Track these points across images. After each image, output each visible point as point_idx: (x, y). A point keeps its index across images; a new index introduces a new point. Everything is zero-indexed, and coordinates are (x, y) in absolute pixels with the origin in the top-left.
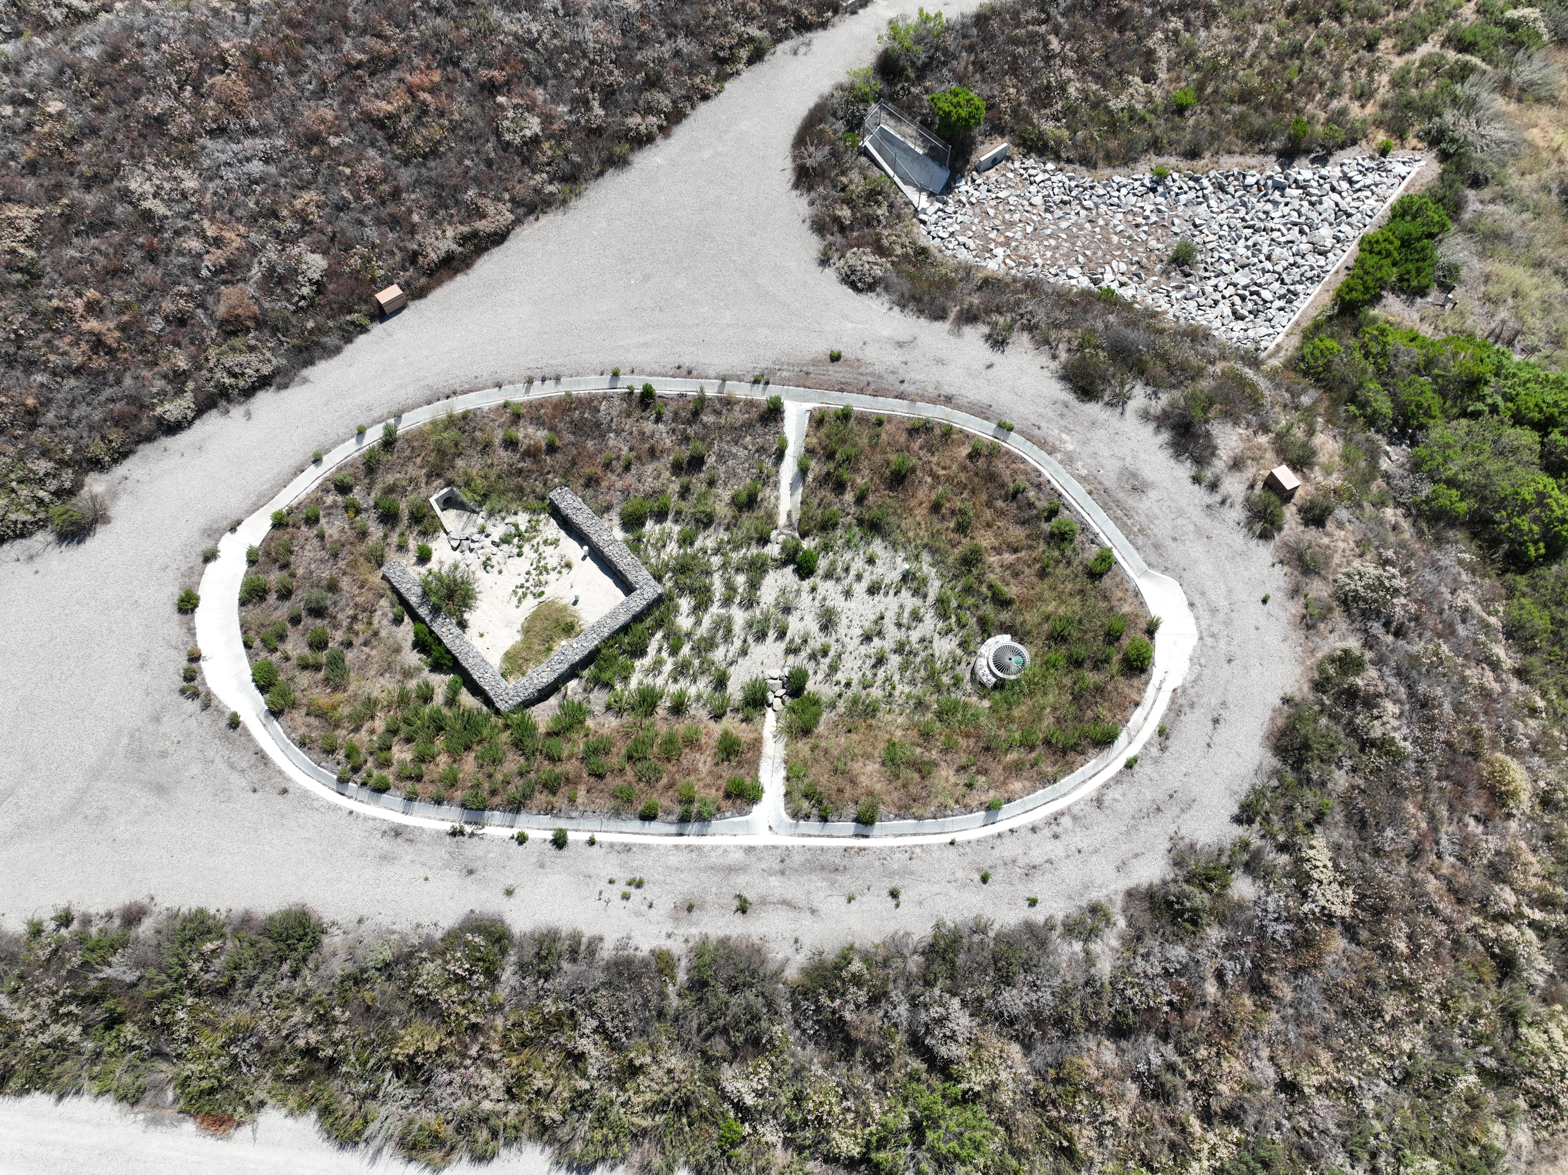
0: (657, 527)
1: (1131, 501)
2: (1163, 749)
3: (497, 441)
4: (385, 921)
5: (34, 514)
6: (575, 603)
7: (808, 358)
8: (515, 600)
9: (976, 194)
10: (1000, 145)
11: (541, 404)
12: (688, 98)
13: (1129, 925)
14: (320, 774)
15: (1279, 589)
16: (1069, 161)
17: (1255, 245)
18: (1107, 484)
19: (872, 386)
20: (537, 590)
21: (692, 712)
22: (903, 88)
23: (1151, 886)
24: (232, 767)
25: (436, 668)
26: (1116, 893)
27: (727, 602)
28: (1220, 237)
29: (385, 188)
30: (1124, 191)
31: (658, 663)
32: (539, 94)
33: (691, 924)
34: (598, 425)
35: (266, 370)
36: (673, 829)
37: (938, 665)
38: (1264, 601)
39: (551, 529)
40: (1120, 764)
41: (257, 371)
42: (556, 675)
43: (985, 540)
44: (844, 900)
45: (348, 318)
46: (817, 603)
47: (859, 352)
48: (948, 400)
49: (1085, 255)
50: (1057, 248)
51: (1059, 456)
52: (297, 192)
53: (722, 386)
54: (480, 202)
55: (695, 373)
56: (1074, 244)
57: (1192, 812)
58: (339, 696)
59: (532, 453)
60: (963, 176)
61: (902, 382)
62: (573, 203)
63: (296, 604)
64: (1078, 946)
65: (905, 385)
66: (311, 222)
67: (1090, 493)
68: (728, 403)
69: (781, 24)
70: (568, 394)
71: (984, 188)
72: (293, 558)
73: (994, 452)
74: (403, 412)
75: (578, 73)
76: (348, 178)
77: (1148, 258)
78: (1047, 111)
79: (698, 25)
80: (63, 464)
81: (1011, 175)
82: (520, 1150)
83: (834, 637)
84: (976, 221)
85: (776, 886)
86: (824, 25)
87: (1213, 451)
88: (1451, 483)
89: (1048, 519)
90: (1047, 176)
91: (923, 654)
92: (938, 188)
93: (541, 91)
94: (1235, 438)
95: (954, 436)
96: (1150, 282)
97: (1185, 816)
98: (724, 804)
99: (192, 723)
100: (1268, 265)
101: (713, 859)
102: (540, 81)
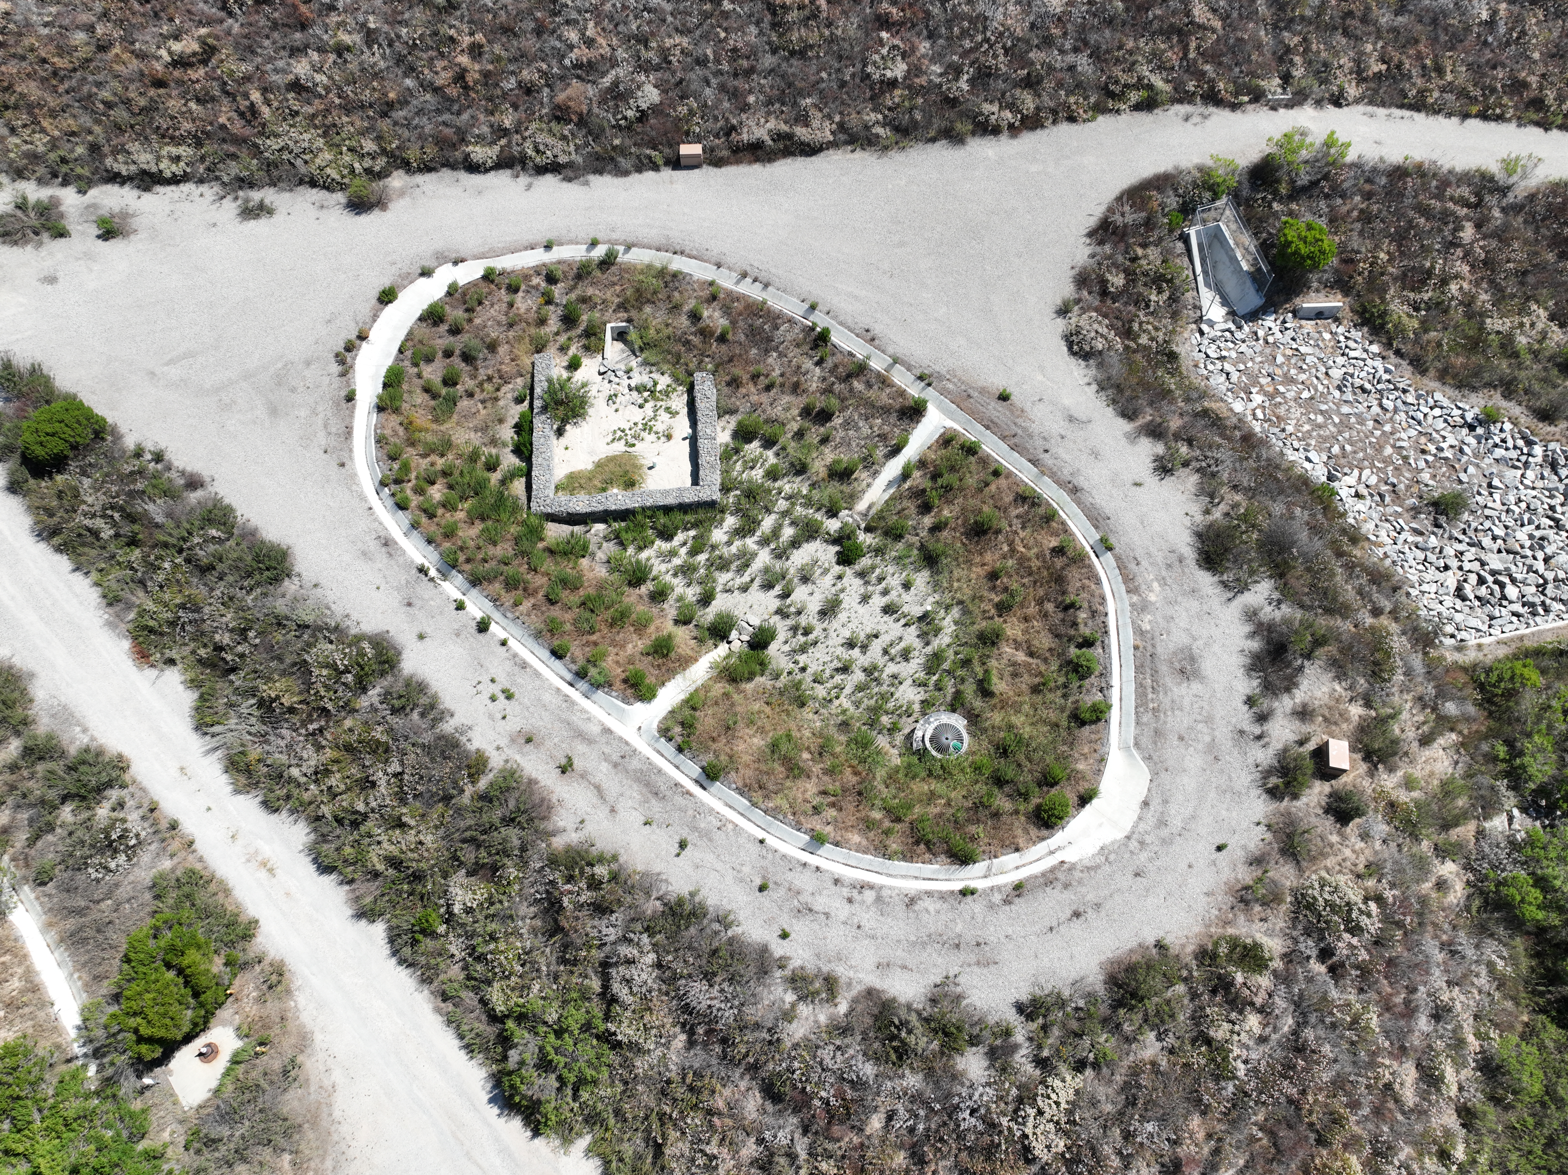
0: (759, 450)
1: (1169, 680)
2: (1007, 902)
3: (686, 308)
4: (331, 596)
5: (343, 177)
6: (650, 468)
7: (981, 384)
8: (611, 437)
9: (1279, 335)
10: (1335, 302)
11: (738, 298)
12: (1054, 112)
13: (846, 1016)
14: (374, 469)
15: (1244, 847)
16: (1398, 353)
17: (1542, 538)
18: (1160, 650)
19: (1016, 440)
20: (632, 441)
21: (665, 606)
22: (1263, 199)
23: (894, 1000)
24: (325, 426)
25: (518, 451)
26: (860, 982)
27: (764, 542)
28: (1508, 511)
29: (745, 63)
30: (1437, 412)
31: (673, 553)
32: (924, 47)
33: (520, 752)
34: (770, 340)
35: (563, 159)
36: (569, 676)
37: (891, 705)
38: (1219, 848)
39: (679, 402)
40: (958, 886)
41: (555, 156)
42: (589, 510)
43: (1013, 628)
44: (642, 819)
45: (648, 152)
46: (833, 590)
47: (1029, 404)
48: (1074, 491)
49: (1343, 448)
50: (1320, 426)
51: (1135, 598)
52: (673, 33)
53: (891, 366)
54: (812, 112)
55: (877, 342)
56: (1340, 432)
57: (985, 971)
58: (434, 426)
59: (705, 333)
60: (1276, 312)
61: (1046, 451)
62: (892, 153)
63: (458, 343)
64: (790, 997)
65: (1047, 455)
66: (670, 62)
67: (1136, 648)
68: (884, 381)
69: (1191, 86)
70: (764, 303)
71: (1290, 333)
72: (479, 309)
73: (1080, 559)
74: (634, 245)
75: (967, 44)
76: (720, 41)
77: (1408, 487)
78: (1412, 295)
79: (1108, 52)
80: (384, 152)
81: (1327, 336)
82: (296, 821)
83: (825, 625)
84: (1259, 359)
85: (602, 772)
86: (1234, 107)
87: (1290, 686)
88: (1542, 883)
89: (1080, 646)
90: (1365, 356)
91: (885, 688)
92: (1242, 310)
93: (928, 45)
94: (1325, 689)
95: (1054, 524)
96: (1390, 510)
97: (976, 969)
98: (618, 684)
99: (326, 380)
100: (1540, 566)
101: (575, 719)
102: (932, 36)
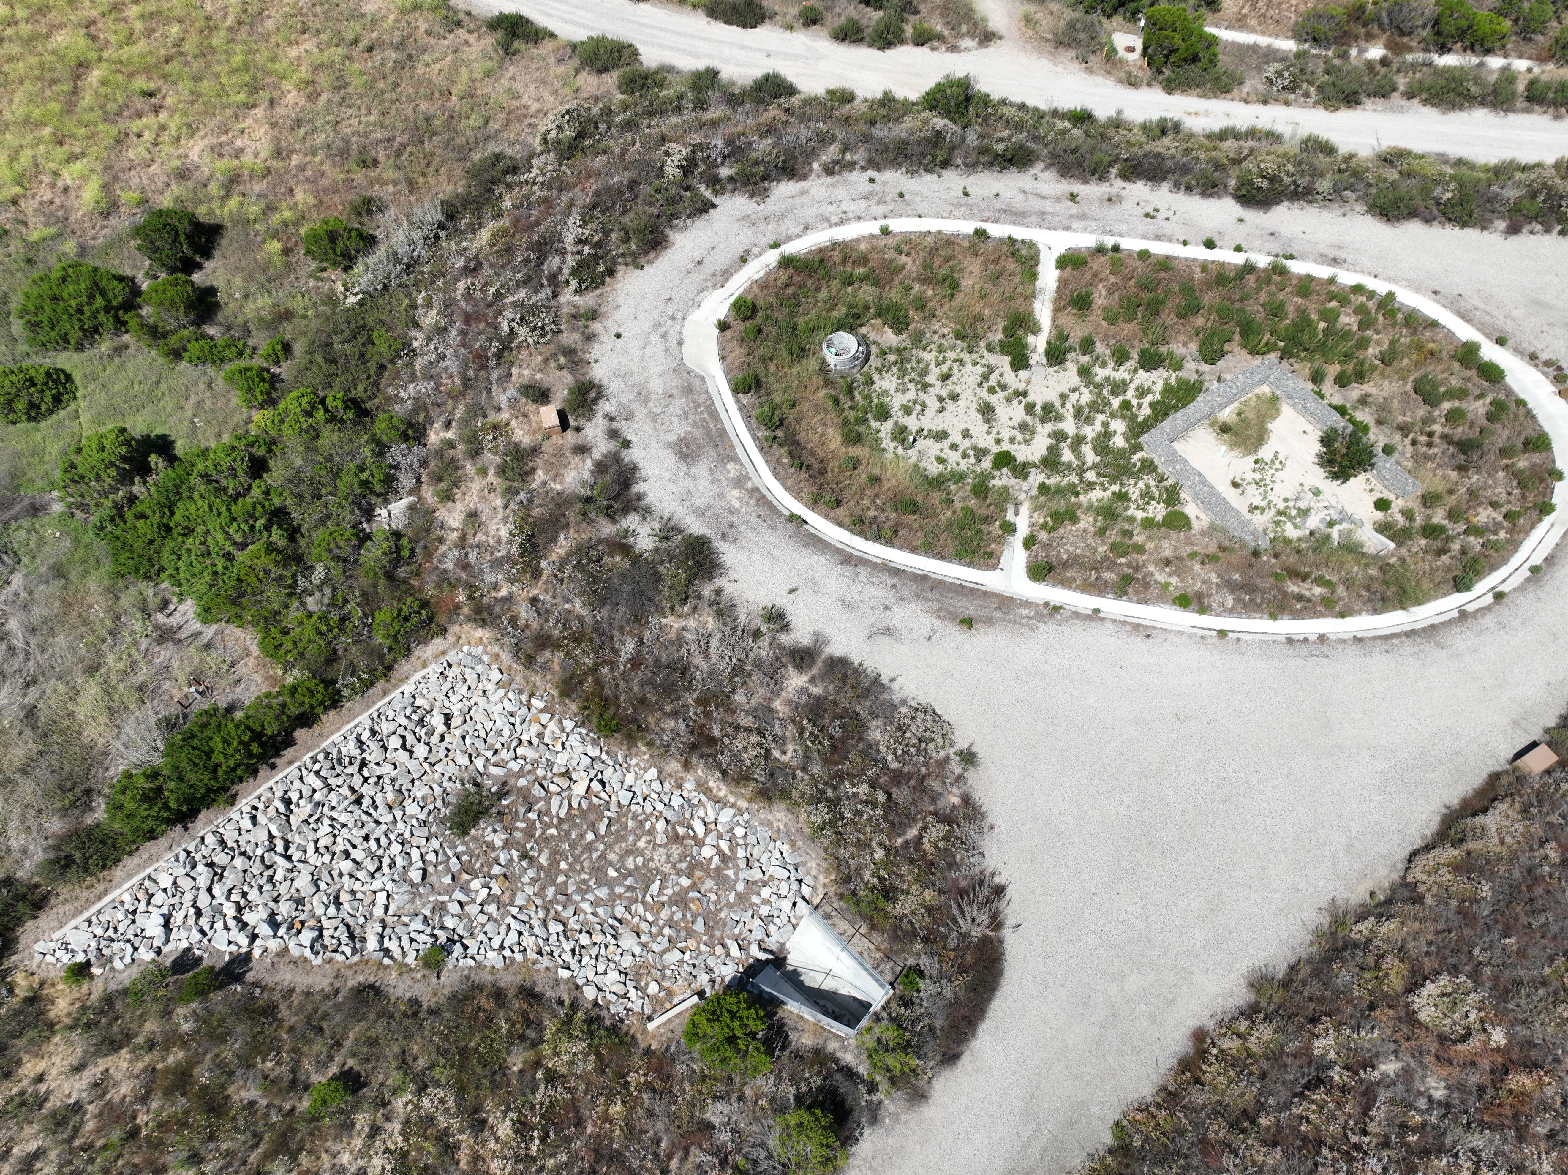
1: (696, 433)
3: (1341, 586)
4: (1326, 213)
6: (1224, 451)
8: (1281, 459)
11: (1303, 614)
13: (811, 163)
14: (1410, 302)
15: (602, 343)
16: (557, 1000)
18: (712, 453)
20: (1261, 465)
21: (1108, 350)
23: (789, 180)
26: (813, 180)
27: (1079, 439)
31: (1139, 396)
33: (1108, 192)
36: (1123, 246)
38: (619, 335)
40: (783, 247)
44: (1002, 196)
46: (996, 428)
48: (847, 559)
49: (595, 833)
50: (628, 851)
51: (749, 485)
58: (1417, 374)
59: (1299, 576)
60: (727, 985)
63: (1491, 446)
64: (848, 157)
67: (732, 446)
70: (1273, 619)
72: (1514, 481)
82: (1204, 132)
83: (982, 401)
85: (1048, 206)
87: (596, 469)
90: (599, 979)
98: (1087, 257)
99: (1539, 344)
101: (1094, 225)
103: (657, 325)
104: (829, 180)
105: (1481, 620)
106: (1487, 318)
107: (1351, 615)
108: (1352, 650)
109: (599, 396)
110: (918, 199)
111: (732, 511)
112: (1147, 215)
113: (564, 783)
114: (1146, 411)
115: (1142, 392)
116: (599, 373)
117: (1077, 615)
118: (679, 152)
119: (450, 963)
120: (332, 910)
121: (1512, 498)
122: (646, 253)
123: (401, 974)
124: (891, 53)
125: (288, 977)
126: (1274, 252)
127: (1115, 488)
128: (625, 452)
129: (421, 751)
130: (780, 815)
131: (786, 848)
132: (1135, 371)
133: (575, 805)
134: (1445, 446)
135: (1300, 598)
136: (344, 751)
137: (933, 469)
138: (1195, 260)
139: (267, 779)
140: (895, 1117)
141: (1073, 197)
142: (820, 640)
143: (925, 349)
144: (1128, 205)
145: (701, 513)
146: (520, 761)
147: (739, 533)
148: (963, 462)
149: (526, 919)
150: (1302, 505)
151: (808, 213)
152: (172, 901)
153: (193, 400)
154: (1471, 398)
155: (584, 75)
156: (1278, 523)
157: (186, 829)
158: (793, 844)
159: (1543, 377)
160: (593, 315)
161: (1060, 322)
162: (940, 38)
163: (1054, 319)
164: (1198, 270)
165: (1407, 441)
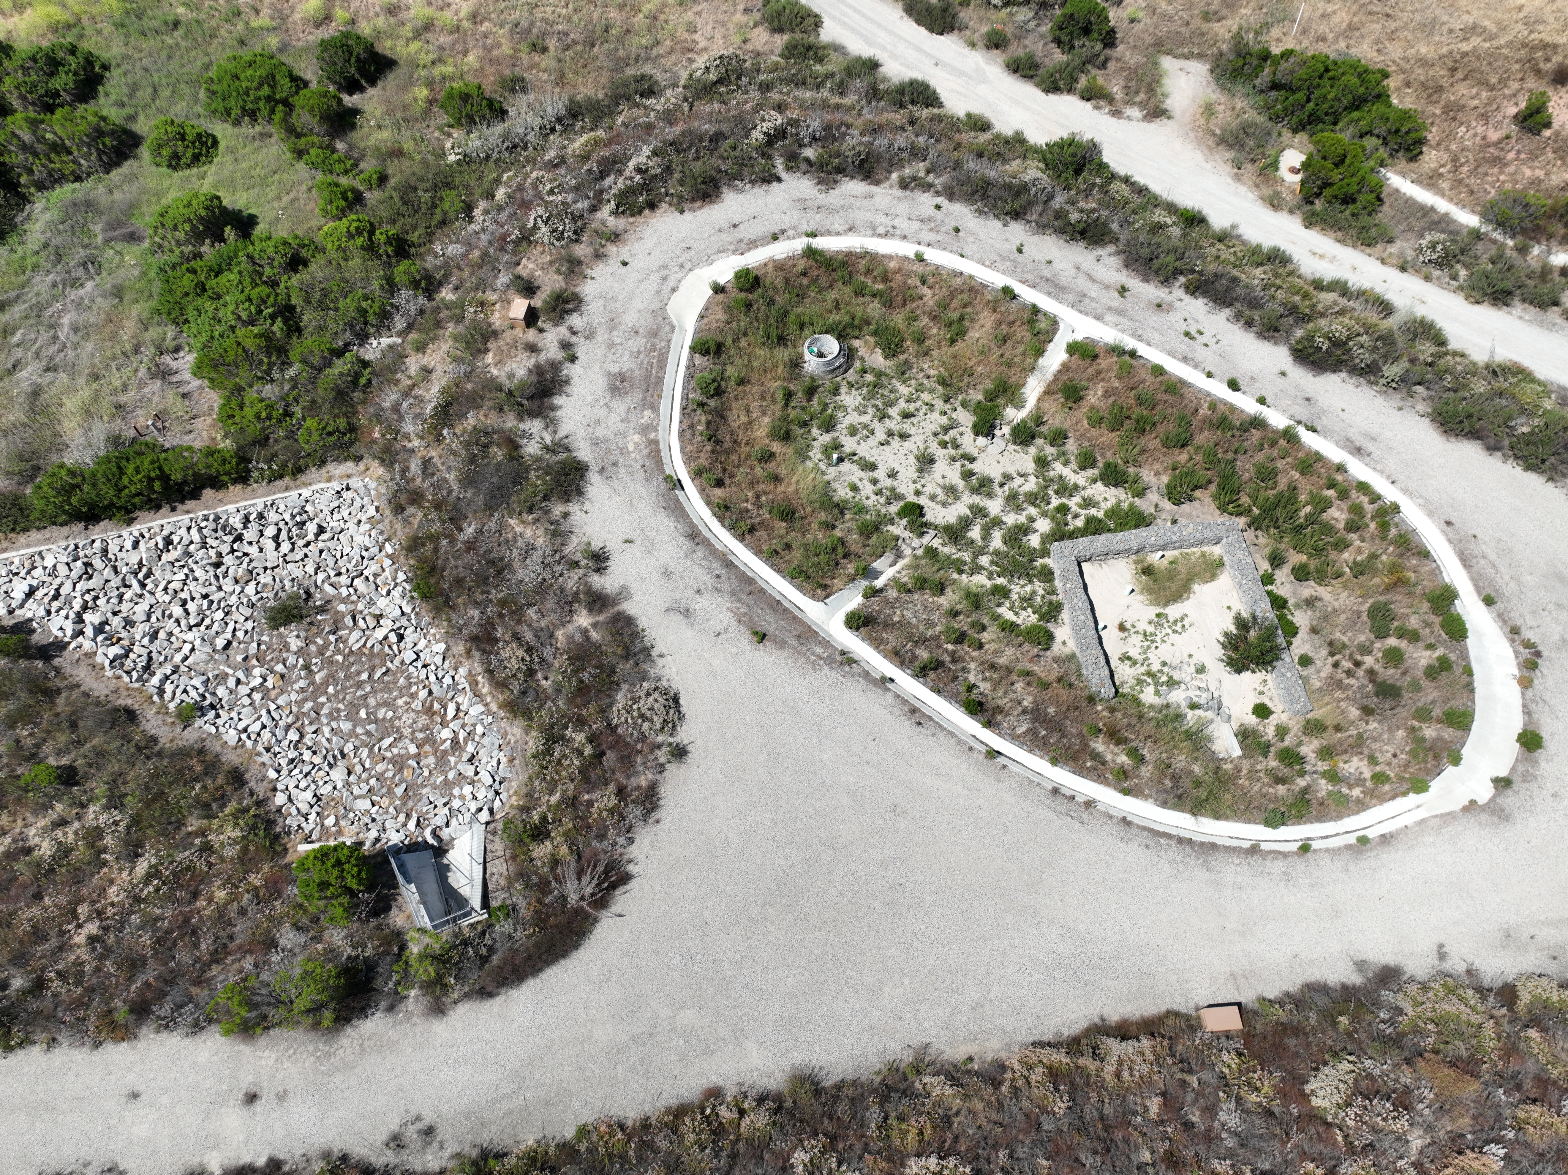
1: (637, 373)
3: (1150, 766)
4: (1381, 401)
6: (1132, 591)
8: (1186, 622)
11: (1088, 773)
13: (892, 172)
14: (1414, 523)
15: (607, 264)
16: (253, 792)
18: (639, 395)
19: (748, 589)
20: (1162, 620)
28: (227, 614)
31: (1083, 506)
33: (1163, 298)
38: (625, 264)
39: (1124, 672)
40: (818, 239)
44: (1054, 264)
46: (923, 481)
51: (652, 436)
55: (906, 708)
58: (1381, 599)
59: (1117, 738)
60: (385, 848)
61: (718, 576)
63: (1411, 701)
65: (717, 572)
67: (660, 396)
70: (1053, 764)
71: (375, 826)
72: (1409, 746)
77: (320, 632)
83: (928, 450)
84: (427, 789)
85: (1093, 291)
87: (535, 370)
90: (295, 792)
91: (870, 403)
94: (507, 369)
97: (807, 197)
99: (1529, 620)
101: (1128, 324)
103: (664, 267)
104: (899, 193)
105: (1268, 863)
106: (1490, 571)
107: (1136, 796)
108: (1113, 829)
109: (576, 309)
110: (971, 239)
111: (623, 452)
112: (1187, 334)
113: (372, 623)
114: (1080, 523)
115: (1088, 503)
116: (588, 289)
117: (866, 675)
118: (773, 120)
119: (199, 722)
120: (146, 641)
121: (1395, 761)
122: (693, 200)
123: (158, 713)
124: (1053, 98)
125: (82, 675)
126: (1298, 418)
127: (1001, 581)
128: (568, 365)
129: (285, 547)
130: (516, 731)
131: (504, 760)
132: (1094, 481)
133: (369, 645)
134: (1366, 682)
135: (1096, 756)
136: (231, 521)
137: (842, 493)
138: (1209, 394)
139: (164, 517)
140: (409, 1015)
141: (1123, 290)
142: (624, 593)
143: (904, 382)
144: (1175, 318)
145: (596, 443)
146: (351, 590)
147: (616, 472)
148: (873, 498)
149: (277, 717)
150: (1176, 676)
151: (860, 216)
152: (46, 579)
153: (292, 196)
154: (1421, 644)
155: (760, 29)
156: (1140, 682)
157: (86, 528)
158: (511, 760)
159: (1512, 655)
160: (615, 237)
161: (1045, 405)
162: (1110, 99)
163: (1039, 400)
164: (1206, 405)
165: (1330, 660)
